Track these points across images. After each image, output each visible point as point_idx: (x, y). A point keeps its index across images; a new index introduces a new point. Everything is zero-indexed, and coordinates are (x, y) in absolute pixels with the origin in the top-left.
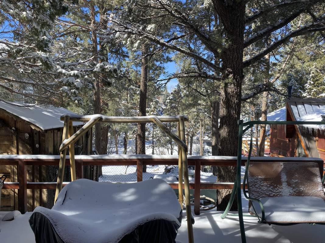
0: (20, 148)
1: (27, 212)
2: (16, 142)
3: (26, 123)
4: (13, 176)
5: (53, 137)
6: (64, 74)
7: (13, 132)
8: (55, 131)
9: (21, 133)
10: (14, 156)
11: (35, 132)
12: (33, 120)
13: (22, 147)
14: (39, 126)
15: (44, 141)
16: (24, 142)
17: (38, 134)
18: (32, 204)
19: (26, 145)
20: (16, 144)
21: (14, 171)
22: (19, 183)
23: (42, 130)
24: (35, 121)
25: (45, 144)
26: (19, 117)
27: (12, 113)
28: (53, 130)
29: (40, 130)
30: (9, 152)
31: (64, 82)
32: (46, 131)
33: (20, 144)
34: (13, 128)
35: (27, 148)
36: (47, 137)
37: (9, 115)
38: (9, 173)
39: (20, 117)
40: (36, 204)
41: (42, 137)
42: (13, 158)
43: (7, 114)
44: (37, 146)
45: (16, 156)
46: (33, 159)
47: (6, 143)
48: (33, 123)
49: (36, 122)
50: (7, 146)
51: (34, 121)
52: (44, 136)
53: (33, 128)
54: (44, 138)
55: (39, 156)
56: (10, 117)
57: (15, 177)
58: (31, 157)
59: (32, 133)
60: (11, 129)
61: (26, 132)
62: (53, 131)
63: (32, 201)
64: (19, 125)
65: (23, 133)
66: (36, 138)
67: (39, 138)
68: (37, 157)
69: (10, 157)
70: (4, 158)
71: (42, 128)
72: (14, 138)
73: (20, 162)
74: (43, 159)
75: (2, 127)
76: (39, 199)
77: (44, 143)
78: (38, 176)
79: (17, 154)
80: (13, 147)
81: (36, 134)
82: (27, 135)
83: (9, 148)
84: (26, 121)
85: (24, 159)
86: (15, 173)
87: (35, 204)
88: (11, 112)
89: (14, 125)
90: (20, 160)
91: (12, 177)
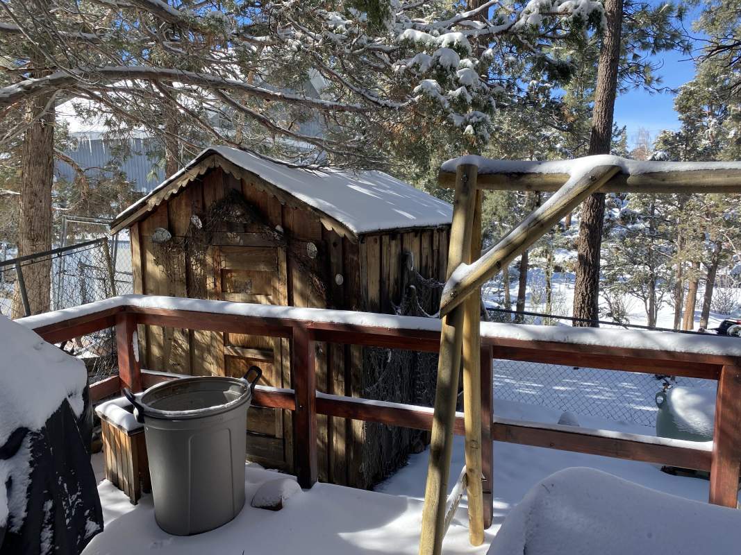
0: (297, 284)
1: (318, 484)
2: (284, 265)
3: (311, 212)
4: (280, 359)
5: (378, 255)
6: (421, 45)
7: (278, 238)
8: (383, 237)
9: (299, 240)
10: (281, 310)
11: (333, 240)
12: (328, 204)
13: (301, 280)
14: (344, 223)
15: (357, 267)
16: (307, 268)
17: (340, 246)
18: (327, 441)
19: (311, 275)
20: (285, 272)
21: (283, 344)
22: (293, 391)
23: (351, 232)
24: (333, 206)
25: (359, 276)
26: (290, 194)
27: (274, 184)
28: (380, 234)
29: (348, 235)
30: (269, 293)
31: (423, 69)
32: (363, 236)
33: (296, 274)
34: (279, 228)
35: (313, 284)
36: (364, 255)
37: (266, 190)
38: (271, 350)
39: (293, 194)
40: (337, 441)
41: (351, 256)
42: (277, 317)
43: (261, 188)
44: (339, 279)
45: (286, 312)
46: (332, 324)
47: (263, 268)
48: (327, 212)
49: (337, 211)
50: (264, 275)
51: (331, 207)
52: (356, 250)
53: (329, 226)
54: (355, 258)
55: (349, 316)
56: (271, 194)
57: (284, 363)
58: (328, 316)
59: (325, 241)
60: (273, 229)
61: (312, 240)
62: (378, 238)
63: (326, 431)
64: (292, 219)
65: (303, 241)
66: (335, 258)
67: (344, 258)
68: (344, 317)
69: (269, 312)
70: (255, 314)
71: (351, 227)
72: (282, 255)
73: (296, 331)
74: (363, 324)
75: (252, 222)
76: (343, 430)
77: (357, 274)
78: (342, 365)
79: (289, 305)
80: (279, 280)
81: (335, 245)
82: (312, 248)
83: (268, 282)
84: (312, 207)
85: (308, 322)
86: (284, 351)
87: (334, 442)
88: (271, 182)
89: (280, 219)
90: (295, 322)
91: (277, 361)
